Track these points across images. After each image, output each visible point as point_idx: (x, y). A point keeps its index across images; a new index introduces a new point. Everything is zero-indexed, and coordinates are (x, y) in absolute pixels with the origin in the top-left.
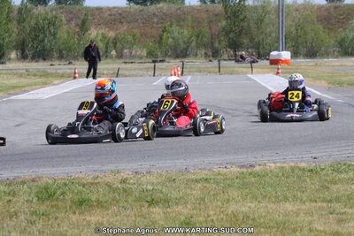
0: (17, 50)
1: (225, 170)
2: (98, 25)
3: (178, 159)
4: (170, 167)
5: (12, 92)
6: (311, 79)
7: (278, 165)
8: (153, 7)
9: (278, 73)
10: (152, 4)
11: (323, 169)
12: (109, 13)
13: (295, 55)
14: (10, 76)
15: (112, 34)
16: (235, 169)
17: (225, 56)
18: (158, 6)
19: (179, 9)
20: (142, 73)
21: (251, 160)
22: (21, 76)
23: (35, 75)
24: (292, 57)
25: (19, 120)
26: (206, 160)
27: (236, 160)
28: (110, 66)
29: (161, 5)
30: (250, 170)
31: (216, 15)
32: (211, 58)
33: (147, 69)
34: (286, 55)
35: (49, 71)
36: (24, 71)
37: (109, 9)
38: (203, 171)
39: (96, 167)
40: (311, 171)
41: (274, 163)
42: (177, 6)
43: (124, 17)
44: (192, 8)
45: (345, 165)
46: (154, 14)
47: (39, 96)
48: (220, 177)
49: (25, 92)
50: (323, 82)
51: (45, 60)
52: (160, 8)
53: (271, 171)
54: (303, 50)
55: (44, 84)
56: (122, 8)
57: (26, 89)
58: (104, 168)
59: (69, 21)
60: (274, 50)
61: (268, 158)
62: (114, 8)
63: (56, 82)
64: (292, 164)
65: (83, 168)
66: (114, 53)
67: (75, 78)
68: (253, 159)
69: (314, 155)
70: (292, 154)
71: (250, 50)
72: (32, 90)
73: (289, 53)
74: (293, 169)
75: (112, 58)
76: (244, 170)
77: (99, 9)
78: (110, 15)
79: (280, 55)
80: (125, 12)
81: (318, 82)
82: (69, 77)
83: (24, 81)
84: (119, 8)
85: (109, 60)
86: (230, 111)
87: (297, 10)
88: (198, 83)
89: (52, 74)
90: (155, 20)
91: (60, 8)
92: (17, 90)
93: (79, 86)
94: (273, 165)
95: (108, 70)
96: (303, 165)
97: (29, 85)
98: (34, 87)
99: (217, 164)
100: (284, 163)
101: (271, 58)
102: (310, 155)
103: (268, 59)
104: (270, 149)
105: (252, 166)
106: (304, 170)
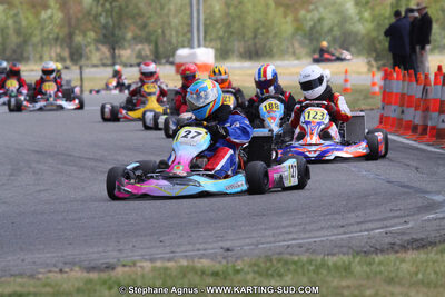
1: (59, 275)
7: (159, 264)
11: (238, 272)
13: (223, 54)
16: (78, 275)
17: (95, 58)
21: (111, 256)
24: (216, 58)
27: (83, 257)
30: (104, 275)
32: (68, 63)
34: (205, 54)
38: (19, 280)
40: (215, 274)
41: (152, 260)
45: (279, 261)
48: (48, 289)
53: (143, 276)
54: (238, 46)
60: (183, 47)
61: (143, 252)
64: (185, 263)
68: (116, 254)
69: (228, 244)
70: (190, 243)
71: (139, 46)
73: (212, 51)
74: (184, 272)
76: (94, 275)
79: (194, 55)
94: (147, 265)
96: (205, 263)
99: (47, 265)
100: (169, 260)
101: (177, 61)
102: (221, 244)
103: (172, 63)
104: (151, 235)
105: (110, 267)
106: (203, 273)
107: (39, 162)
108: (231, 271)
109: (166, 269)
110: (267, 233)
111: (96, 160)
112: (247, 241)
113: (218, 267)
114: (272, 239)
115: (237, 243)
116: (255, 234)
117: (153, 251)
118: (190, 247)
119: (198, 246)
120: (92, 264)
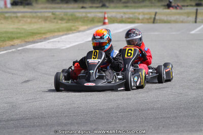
5: (31, 39)
14: (34, 20)
20: (182, 18)
22: (46, 19)
23: (62, 19)
25: (29, 75)
28: (146, 10)
33: (188, 14)
35: (78, 14)
36: (50, 14)
47: (59, 46)
49: (46, 39)
51: (76, 1)
55: (69, 30)
57: (48, 36)
63: (82, 28)
67: (104, 23)
72: (54, 37)
82: (99, 22)
83: (47, 26)
89: (81, 18)
92: (36, 38)
95: (144, 14)
97: (51, 31)
98: (56, 34)
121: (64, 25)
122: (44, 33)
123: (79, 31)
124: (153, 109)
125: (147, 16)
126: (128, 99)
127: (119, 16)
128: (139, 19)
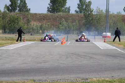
0: (2, 29)
2: (35, 21)
3: (58, 75)
4: (54, 78)
6: (117, 44)
7: (97, 79)
8: (57, 14)
9: (105, 41)
10: (56, 13)
11: (114, 81)
12: (39, 16)
15: (40, 24)
18: (59, 13)
19: (67, 15)
22: (3, 40)
23: (9, 40)
24: (111, 35)
26: (70, 76)
27: (81, 77)
28: (39, 37)
29: (60, 13)
31: (82, 18)
34: (109, 34)
35: (14, 38)
36: (4, 38)
37: (40, 14)
39: (25, 78)
40: (110, 82)
41: (96, 78)
42: (66, 14)
43: (45, 18)
44: (72, 15)
45: (124, 79)
46: (57, 17)
47: (9, 48)
49: (3, 46)
50: (122, 45)
51: (13, 33)
52: (60, 14)
53: (94, 81)
55: (12, 43)
56: (45, 14)
57: (4, 45)
58: (28, 78)
59: (23, 19)
61: (94, 76)
62: (42, 14)
64: (103, 79)
65: (20, 78)
66: (41, 31)
67: (24, 41)
68: (88, 76)
69: (113, 75)
73: (110, 33)
74: (103, 81)
75: (40, 33)
77: (36, 14)
78: (40, 17)
79: (106, 34)
80: (46, 15)
81: (120, 45)
83: (4, 42)
84: (43, 14)
85: (38, 35)
86: (83, 56)
87: (114, 16)
88: (72, 44)
90: (58, 19)
91: (20, 13)
93: (25, 44)
94: (95, 79)
96: (107, 79)
97: (5, 44)
98: (7, 44)
100: (100, 78)
101: (103, 35)
102: (111, 75)
103: (102, 36)
104: (96, 72)
105: (87, 79)
106: (107, 81)
107: (72, 56)
108: (113, 81)
109: (99, 80)
110: (122, 73)
111: (85, 56)
112: (117, 75)
113: (110, 80)
114: (122, 75)
115: (115, 75)
116: (119, 73)
117: (96, 76)
118: (104, 76)
119: (106, 75)
120: (83, 78)
121: (10, 42)
122: (3, 44)
123: (15, 44)
124: (43, 69)
125: (39, 39)
126: (34, 66)
127: (29, 39)
128: (36, 40)
